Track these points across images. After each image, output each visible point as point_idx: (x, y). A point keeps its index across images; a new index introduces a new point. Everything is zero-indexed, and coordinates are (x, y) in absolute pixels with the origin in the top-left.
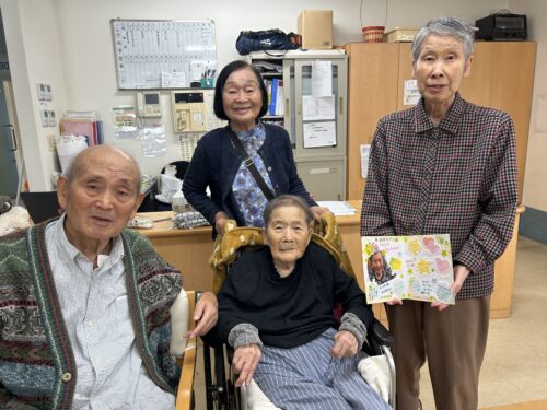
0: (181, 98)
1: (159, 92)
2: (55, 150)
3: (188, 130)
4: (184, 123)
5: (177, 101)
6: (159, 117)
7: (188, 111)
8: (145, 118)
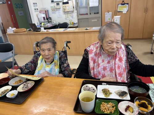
0: (64, 3)
1: (59, 2)
2: (38, 17)
3: (66, 11)
4: (65, 9)
5: (63, 4)
6: (60, 8)
7: (65, 6)
8: (57, 9)
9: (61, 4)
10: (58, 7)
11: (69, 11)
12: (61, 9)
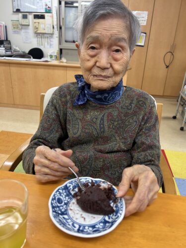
1: (28, 14)
4: (37, 28)
5: (34, 18)
6: (29, 25)
7: (39, 23)
8: (22, 25)
9: (31, 17)
10: (25, 22)
11: (46, 34)
12: (31, 27)
